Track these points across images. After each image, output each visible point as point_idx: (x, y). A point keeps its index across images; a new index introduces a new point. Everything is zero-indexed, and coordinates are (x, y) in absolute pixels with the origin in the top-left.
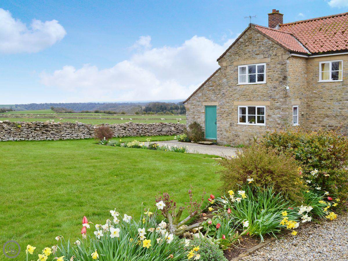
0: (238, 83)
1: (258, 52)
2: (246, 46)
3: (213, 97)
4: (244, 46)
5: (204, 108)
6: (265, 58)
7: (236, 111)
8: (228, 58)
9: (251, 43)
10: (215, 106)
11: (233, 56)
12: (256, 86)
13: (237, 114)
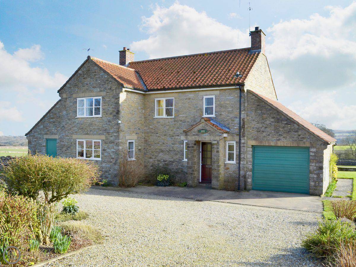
0: (76, 116)
1: (95, 85)
2: (84, 78)
3: (54, 130)
4: (82, 79)
5: (45, 141)
6: (101, 91)
7: (75, 145)
8: (68, 90)
9: (89, 76)
10: (55, 140)
11: (72, 88)
12: (93, 119)
13: (76, 148)
